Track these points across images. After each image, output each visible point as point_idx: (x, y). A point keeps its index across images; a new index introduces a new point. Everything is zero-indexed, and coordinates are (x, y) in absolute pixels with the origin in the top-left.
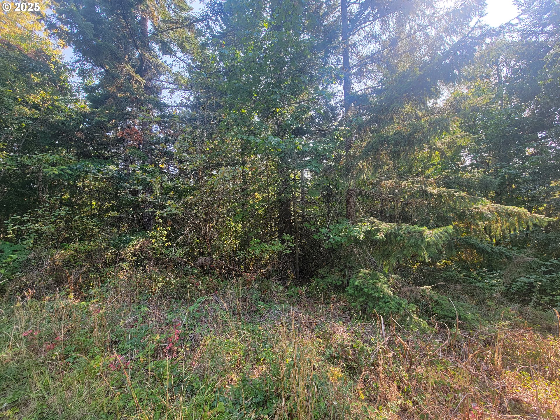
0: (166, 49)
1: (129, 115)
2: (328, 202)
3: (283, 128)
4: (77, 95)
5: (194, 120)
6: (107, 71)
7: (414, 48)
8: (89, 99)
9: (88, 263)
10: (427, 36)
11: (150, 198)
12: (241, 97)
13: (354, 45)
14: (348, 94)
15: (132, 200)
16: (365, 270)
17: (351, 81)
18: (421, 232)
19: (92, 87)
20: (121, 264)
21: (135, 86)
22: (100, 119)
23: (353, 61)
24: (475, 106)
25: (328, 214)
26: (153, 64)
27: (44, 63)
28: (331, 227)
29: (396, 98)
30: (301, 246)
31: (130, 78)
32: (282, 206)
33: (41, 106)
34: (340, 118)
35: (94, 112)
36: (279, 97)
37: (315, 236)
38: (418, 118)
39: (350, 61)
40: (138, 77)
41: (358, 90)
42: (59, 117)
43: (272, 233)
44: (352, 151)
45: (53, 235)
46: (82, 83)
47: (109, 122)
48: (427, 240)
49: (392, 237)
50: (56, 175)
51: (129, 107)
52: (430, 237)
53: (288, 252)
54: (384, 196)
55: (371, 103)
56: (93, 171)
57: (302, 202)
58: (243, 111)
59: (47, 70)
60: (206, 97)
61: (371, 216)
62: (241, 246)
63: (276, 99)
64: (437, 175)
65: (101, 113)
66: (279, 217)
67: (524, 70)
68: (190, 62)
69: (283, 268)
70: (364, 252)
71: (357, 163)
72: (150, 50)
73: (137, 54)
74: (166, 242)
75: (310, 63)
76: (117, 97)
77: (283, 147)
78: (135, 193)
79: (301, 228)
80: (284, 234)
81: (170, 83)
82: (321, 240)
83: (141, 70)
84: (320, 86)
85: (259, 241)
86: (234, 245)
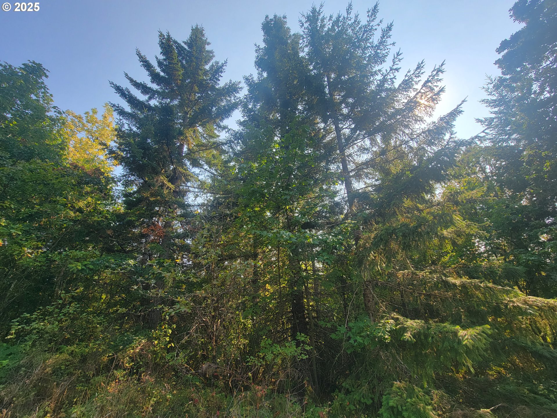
0: (196, 163)
1: (157, 214)
2: (344, 294)
3: (293, 223)
4: (117, 200)
5: (213, 218)
6: (145, 182)
7: (401, 156)
8: (125, 202)
9: (80, 371)
10: (411, 147)
11: (161, 293)
12: (255, 198)
13: (350, 155)
14: (350, 192)
15: (142, 295)
16: (398, 383)
17: (351, 181)
18: (455, 332)
19: (130, 193)
20: (115, 372)
21: (166, 192)
22: (131, 218)
23: (351, 166)
24: (471, 198)
25: (345, 307)
26: (183, 175)
27: (98, 178)
28: (351, 324)
29: (395, 195)
30: (318, 348)
31: (163, 185)
32: (294, 300)
33: (85, 209)
34: (345, 212)
35: (127, 213)
36: (288, 197)
37: (333, 336)
38: (420, 211)
39: (349, 167)
40: (170, 185)
41: (358, 188)
42: (96, 219)
43: (285, 331)
44: (361, 242)
45: (54, 335)
46: (123, 190)
47: (138, 220)
48: (464, 343)
49: (422, 337)
50: (78, 270)
51: (157, 207)
52: (467, 339)
53: (305, 357)
54: (402, 287)
55: (372, 199)
56: (113, 266)
57: (316, 294)
58: (257, 209)
59: (99, 183)
60: (224, 198)
61: (394, 311)
62: (250, 347)
63: (286, 199)
64: (454, 264)
65: (133, 213)
66: (292, 311)
67: (506, 168)
68: (214, 171)
69: (299, 378)
70: (394, 357)
71: (369, 254)
72: (183, 165)
73: (172, 167)
74: (170, 342)
75: (314, 170)
76: (149, 200)
77: (294, 240)
78: (147, 287)
79: (316, 325)
80: (299, 333)
81: (195, 188)
82: (341, 340)
83: (172, 180)
84: (324, 186)
85: (270, 342)
86: (241, 346)
